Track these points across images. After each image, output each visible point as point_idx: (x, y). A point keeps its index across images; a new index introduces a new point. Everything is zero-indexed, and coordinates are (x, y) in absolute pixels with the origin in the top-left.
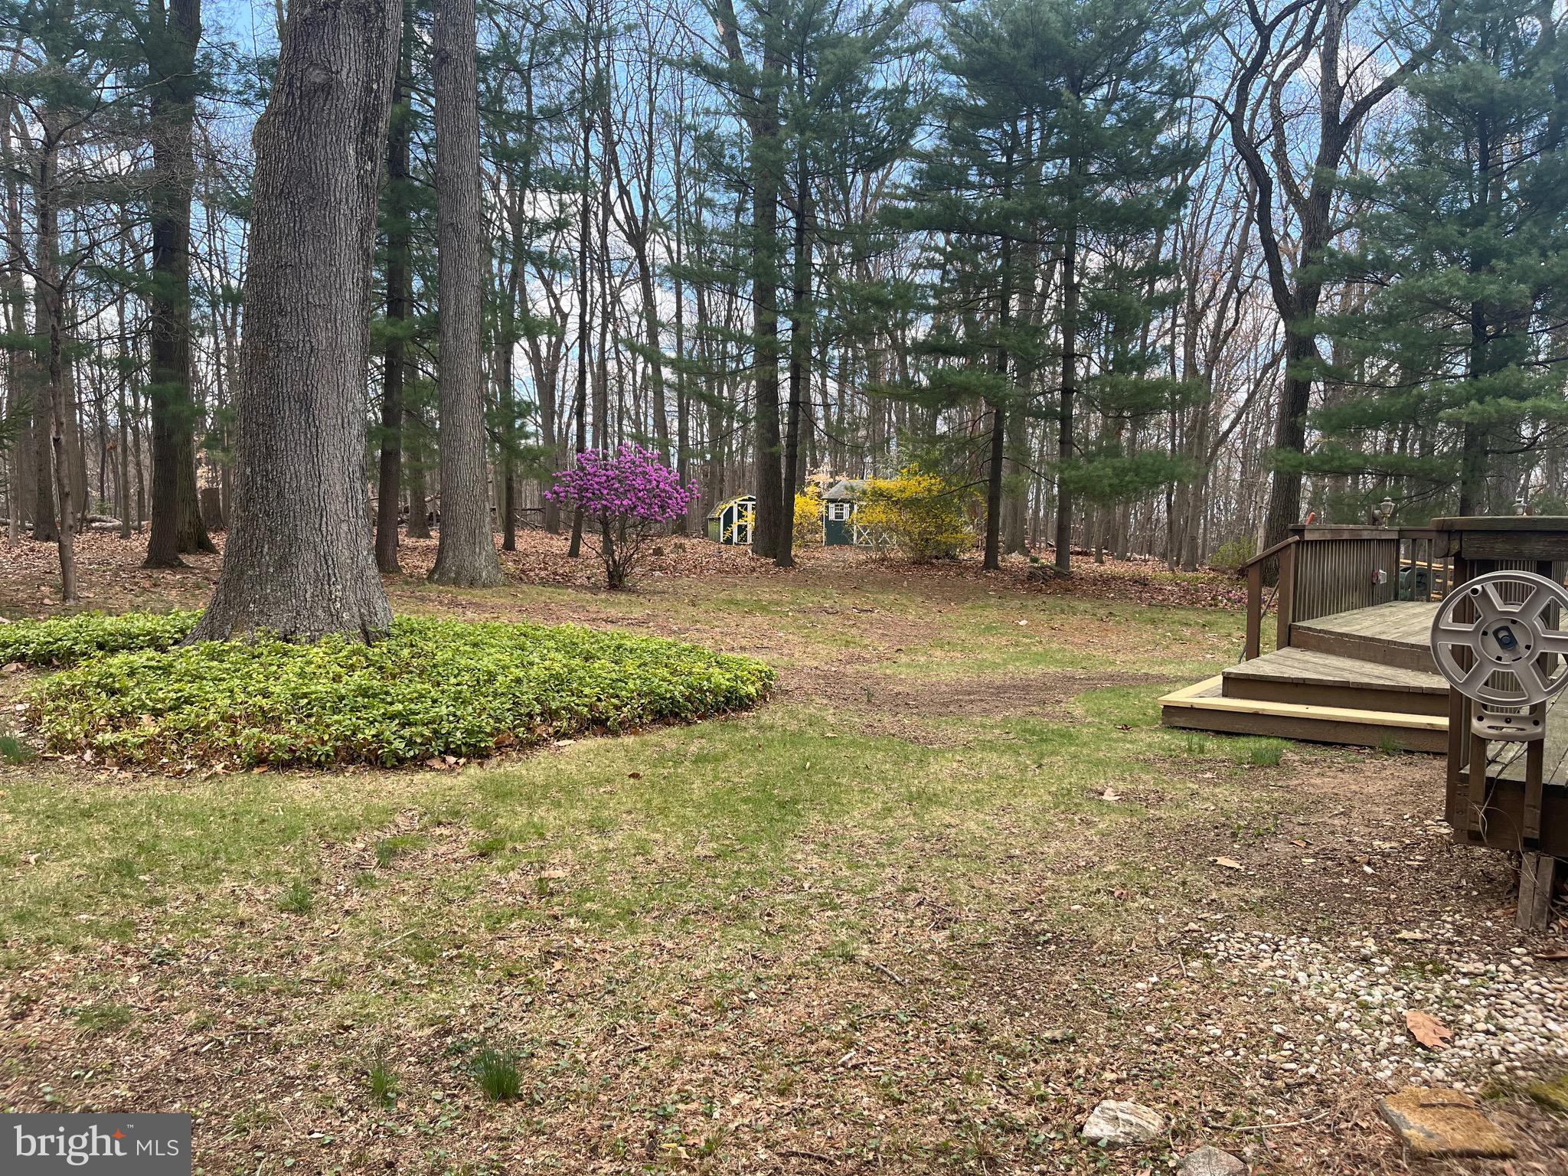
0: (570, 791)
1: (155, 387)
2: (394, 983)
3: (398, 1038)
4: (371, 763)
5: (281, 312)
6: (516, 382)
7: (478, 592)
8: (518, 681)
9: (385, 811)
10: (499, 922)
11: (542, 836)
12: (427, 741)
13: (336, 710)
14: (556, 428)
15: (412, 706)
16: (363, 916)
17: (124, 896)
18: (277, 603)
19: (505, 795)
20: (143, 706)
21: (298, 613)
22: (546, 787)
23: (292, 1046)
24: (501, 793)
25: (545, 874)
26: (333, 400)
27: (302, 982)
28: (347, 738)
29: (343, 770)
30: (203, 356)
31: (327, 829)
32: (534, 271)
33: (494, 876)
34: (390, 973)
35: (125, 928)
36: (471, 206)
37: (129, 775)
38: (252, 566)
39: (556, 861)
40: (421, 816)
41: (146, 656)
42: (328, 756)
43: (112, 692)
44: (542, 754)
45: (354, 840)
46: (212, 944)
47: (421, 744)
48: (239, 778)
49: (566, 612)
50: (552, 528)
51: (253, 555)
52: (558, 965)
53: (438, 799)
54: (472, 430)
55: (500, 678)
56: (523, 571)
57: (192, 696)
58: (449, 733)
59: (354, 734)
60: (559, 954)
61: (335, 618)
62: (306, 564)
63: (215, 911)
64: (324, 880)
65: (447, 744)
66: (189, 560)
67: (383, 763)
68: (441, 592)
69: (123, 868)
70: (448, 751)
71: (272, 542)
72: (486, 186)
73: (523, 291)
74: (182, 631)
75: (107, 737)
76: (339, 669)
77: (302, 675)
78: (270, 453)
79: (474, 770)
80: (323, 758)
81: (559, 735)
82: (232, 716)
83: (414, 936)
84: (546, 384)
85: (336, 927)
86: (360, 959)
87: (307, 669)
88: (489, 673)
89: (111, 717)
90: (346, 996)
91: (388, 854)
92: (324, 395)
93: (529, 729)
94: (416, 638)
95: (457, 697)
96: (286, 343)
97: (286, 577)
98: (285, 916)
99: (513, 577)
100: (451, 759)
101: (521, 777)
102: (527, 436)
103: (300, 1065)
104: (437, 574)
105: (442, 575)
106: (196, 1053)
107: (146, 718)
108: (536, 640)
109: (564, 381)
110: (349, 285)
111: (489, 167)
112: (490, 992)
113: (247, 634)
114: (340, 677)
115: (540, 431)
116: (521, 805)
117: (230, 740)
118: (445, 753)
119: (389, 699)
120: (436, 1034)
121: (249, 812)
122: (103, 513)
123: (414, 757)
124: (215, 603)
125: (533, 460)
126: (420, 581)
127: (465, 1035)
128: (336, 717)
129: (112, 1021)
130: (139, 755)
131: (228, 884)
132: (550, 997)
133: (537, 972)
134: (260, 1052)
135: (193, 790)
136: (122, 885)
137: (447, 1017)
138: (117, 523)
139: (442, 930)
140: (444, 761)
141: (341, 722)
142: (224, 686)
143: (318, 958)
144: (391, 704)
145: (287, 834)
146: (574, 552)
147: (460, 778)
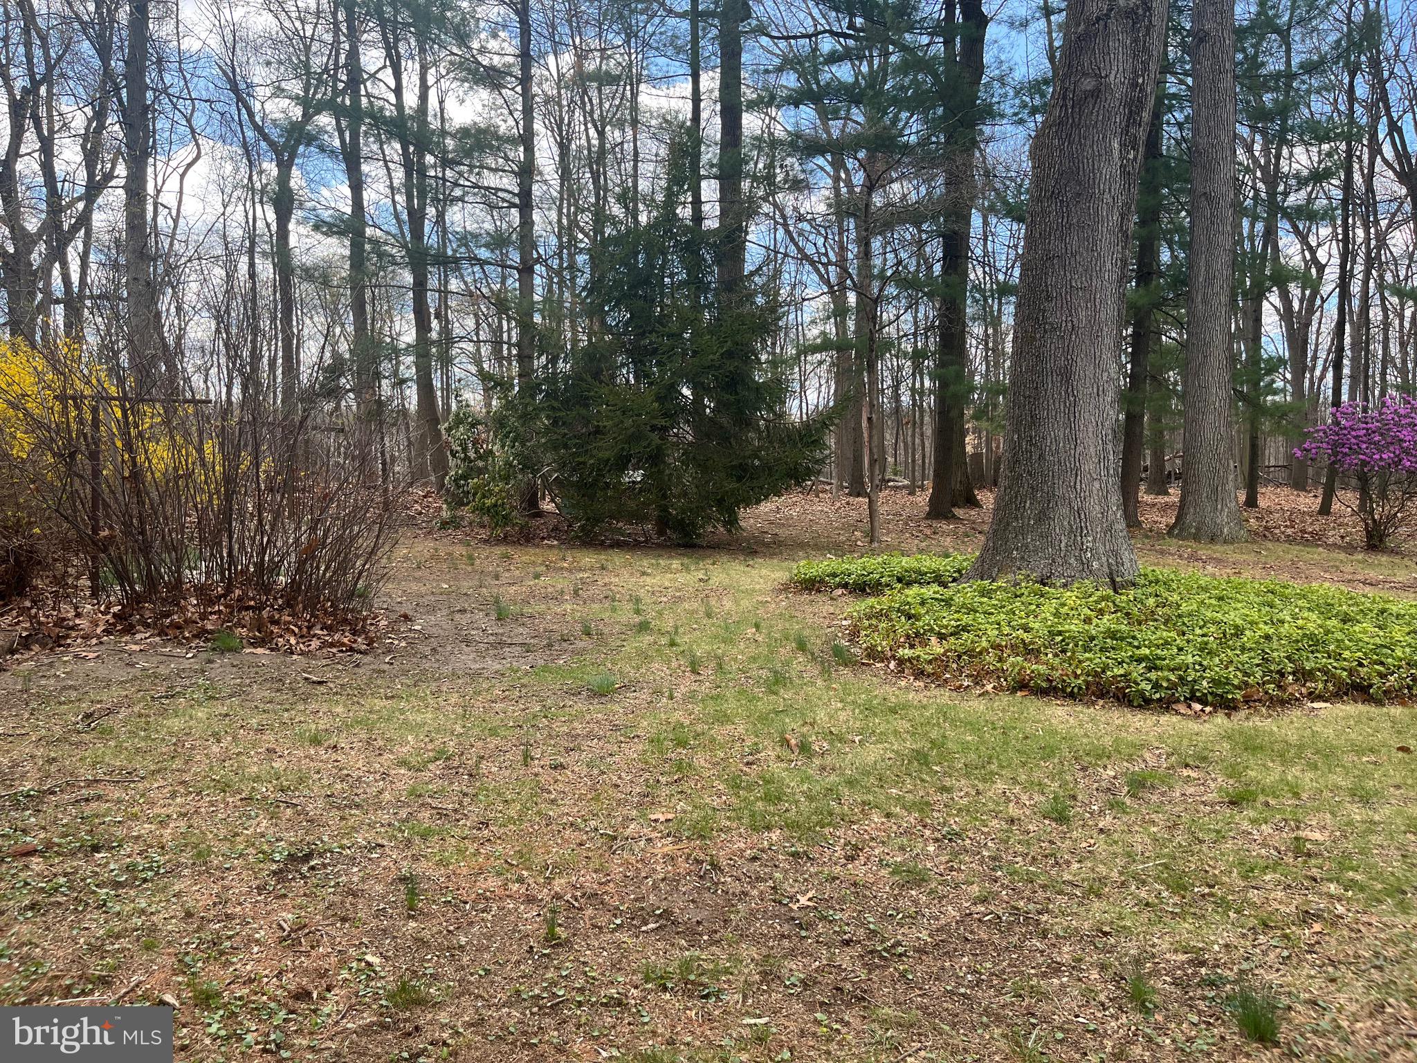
0: (1327, 755)
1: (938, 371)
2: (1147, 905)
3: (1153, 956)
4: (1118, 700)
5: (1049, 298)
6: (1263, 339)
7: (1218, 550)
8: (1268, 637)
9: (1134, 745)
10: (1252, 870)
11: (1296, 795)
12: (1173, 686)
13: (1087, 649)
14: (1307, 383)
15: (1159, 652)
16: (1116, 836)
17: (923, 780)
18: (1036, 551)
19: (1255, 749)
20: (932, 630)
21: (1054, 561)
22: (1301, 747)
23: (1057, 936)
24: (1251, 745)
25: (1301, 833)
26: (1090, 371)
27: (1064, 882)
28: (1096, 674)
29: (1093, 703)
30: (974, 342)
31: (1081, 753)
32: (1288, 226)
33: (1246, 826)
34: (1143, 894)
35: (924, 806)
36: (1225, 172)
37: (922, 684)
38: (1016, 518)
39: (1314, 823)
40: (1169, 755)
41: (930, 591)
42: (1080, 688)
43: (909, 617)
44: (1296, 713)
45: (1105, 767)
46: (989, 833)
47: (1167, 688)
48: (1005, 698)
49: (1316, 571)
50: (1299, 484)
51: (1017, 509)
52: (1317, 927)
53: (1185, 742)
54: (1217, 392)
55: (1247, 632)
56: (1266, 528)
57: (968, 625)
58: (1195, 681)
59: (1103, 671)
60: (1318, 917)
61: (1085, 567)
62: (1062, 517)
63: (991, 806)
64: (1080, 797)
65: (1193, 692)
66: (959, 512)
67: (1130, 701)
68: (1180, 546)
69: (921, 757)
70: (1193, 698)
71: (1033, 498)
72: (1240, 151)
73: (1276, 249)
74: (959, 571)
75: (906, 652)
76: (1089, 612)
77: (1057, 614)
78: (1034, 421)
79: (1220, 719)
80: (1076, 690)
81: (1314, 696)
82: (999, 645)
83: (1166, 866)
84: (1297, 337)
85: (1092, 841)
86: (1115, 875)
87: (1061, 610)
88: (1236, 627)
89: (908, 636)
90: (1104, 905)
91: (1138, 785)
92: (1083, 369)
93: (1279, 687)
94: (1161, 589)
95: (1203, 648)
96: (1051, 324)
97: (1044, 528)
98: (1047, 822)
99: (1256, 534)
100: (1197, 707)
101: (1271, 733)
102: (1275, 392)
103: (1065, 954)
104: (1178, 529)
105: (1181, 530)
106: (980, 920)
107: (934, 640)
108: (1285, 598)
109: (1318, 333)
110: (1108, 266)
111: (1244, 131)
112: (1244, 936)
113: (1010, 576)
114: (1090, 619)
115: (1289, 387)
116: (1273, 761)
117: (999, 665)
118: (1191, 699)
119: (1136, 643)
120: (1190, 962)
121: (1015, 728)
122: (895, 474)
123: (1160, 700)
124: (985, 549)
125: (1281, 417)
126: (1160, 536)
127: (1219, 971)
128: (1087, 655)
129: (918, 879)
130: (929, 668)
131: (1000, 786)
132: (1308, 956)
133: (1294, 928)
134: (1031, 933)
135: (970, 703)
136: (921, 771)
137: (1201, 949)
138: (906, 482)
139: (1193, 867)
140: (1189, 707)
141: (1092, 660)
142: (992, 619)
143: (1077, 866)
144: (1138, 648)
145: (1048, 752)
146: (1325, 510)
147: (1207, 725)
